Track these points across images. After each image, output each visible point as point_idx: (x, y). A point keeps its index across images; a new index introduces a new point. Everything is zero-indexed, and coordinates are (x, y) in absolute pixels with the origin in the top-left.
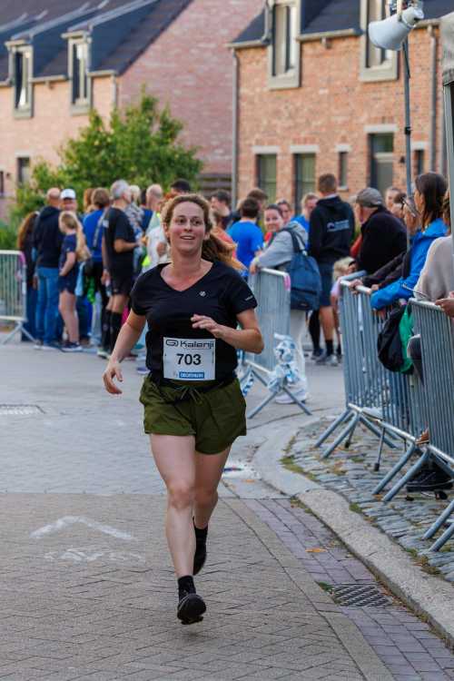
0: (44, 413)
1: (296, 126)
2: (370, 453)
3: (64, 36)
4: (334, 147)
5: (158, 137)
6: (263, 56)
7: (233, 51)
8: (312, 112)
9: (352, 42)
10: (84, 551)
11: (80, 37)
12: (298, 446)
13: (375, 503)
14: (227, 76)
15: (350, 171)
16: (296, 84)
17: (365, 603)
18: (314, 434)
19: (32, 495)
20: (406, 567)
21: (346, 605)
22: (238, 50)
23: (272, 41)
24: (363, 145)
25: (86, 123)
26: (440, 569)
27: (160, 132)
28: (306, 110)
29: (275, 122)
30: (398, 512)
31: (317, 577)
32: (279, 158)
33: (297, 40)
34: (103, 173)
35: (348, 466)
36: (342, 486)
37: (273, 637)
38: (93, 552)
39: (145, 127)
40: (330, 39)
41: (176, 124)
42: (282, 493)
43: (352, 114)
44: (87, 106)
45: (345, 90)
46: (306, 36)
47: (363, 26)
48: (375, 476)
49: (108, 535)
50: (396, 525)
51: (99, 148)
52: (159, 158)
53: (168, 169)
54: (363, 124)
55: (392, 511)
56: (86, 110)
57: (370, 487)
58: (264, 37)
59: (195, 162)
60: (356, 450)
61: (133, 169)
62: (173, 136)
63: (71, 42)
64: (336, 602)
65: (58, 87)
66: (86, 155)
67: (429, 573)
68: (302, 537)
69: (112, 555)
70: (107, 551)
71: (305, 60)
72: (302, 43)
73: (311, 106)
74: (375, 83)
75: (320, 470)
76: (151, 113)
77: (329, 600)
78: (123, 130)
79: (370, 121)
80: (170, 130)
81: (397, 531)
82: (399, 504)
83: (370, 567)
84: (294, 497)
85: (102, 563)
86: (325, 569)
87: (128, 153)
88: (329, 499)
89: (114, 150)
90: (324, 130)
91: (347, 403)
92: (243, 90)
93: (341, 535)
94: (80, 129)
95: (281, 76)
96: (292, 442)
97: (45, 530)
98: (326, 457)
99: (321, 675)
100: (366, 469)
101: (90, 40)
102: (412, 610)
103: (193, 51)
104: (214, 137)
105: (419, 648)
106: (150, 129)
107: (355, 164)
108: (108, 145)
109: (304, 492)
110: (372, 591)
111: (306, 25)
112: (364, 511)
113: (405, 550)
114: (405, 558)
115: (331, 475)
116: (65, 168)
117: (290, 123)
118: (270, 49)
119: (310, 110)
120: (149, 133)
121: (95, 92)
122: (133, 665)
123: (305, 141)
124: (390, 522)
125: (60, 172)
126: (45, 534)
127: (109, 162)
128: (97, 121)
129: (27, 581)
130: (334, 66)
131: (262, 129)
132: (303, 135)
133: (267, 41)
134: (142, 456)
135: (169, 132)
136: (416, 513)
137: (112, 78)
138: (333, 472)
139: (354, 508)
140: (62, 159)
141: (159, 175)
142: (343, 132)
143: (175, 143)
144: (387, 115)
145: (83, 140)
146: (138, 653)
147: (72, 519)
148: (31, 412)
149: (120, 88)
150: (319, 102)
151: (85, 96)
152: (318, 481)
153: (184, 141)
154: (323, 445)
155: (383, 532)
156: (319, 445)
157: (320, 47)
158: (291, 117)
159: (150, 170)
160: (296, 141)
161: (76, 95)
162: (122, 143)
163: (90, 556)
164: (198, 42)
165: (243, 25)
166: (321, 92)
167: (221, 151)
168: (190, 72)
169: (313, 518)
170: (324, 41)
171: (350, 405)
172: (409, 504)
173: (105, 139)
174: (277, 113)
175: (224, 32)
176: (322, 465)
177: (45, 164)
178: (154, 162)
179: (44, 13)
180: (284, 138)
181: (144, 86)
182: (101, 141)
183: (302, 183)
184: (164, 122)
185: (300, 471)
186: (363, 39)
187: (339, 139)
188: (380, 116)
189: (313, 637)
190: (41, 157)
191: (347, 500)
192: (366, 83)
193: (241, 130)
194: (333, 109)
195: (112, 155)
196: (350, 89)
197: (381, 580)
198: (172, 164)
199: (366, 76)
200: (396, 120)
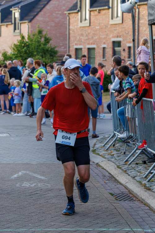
0: (11, 135)
1: (88, 39)
2: (122, 148)
3: (11, 9)
4: (101, 46)
5: (44, 43)
6: (77, 16)
7: (67, 14)
8: (94, 34)
9: (107, 11)
10: (30, 183)
11: (16, 10)
12: (97, 146)
13: (125, 165)
14: (65, 22)
15: (107, 53)
16: (88, 25)
17: (126, 200)
18: (102, 142)
19: (9, 164)
20: (139, 187)
21: (120, 201)
22: (69, 14)
23: (80, 10)
24: (111, 45)
25: (19, 38)
26: (151, 188)
27: (44, 41)
28: (92, 34)
29: (81, 37)
30: (133, 168)
31: (108, 191)
32: (83, 50)
33: (89, 10)
34: (25, 55)
35: (114, 153)
36: (114, 160)
37: (97, 212)
38: (32, 184)
39: (39, 40)
40: (100, 10)
41: (49, 38)
42: (93, 162)
43: (107, 35)
44: (19, 32)
45: (104, 27)
46: (91, 9)
47: (111, 5)
48: (124, 156)
49: (37, 177)
50: (133, 173)
51: (24, 47)
52: (44, 50)
53: (47, 53)
54: (111, 38)
55: (131, 168)
56: (19, 34)
57: (122, 160)
58: (78, 10)
59: (56, 51)
60: (117, 147)
61: (35, 53)
62: (48, 42)
63: (13, 12)
64: (116, 199)
65: (9, 26)
66: (20, 49)
67: (147, 189)
68: (102, 177)
69: (39, 184)
70: (37, 183)
71: (91, 17)
72: (90, 11)
73: (93, 32)
74: (115, 24)
75: (105, 154)
76: (41, 35)
77: (114, 199)
78: (32, 41)
79: (113, 37)
80: (47, 40)
81: (134, 175)
82: (134, 166)
83: (126, 188)
84: (97, 164)
85: (36, 187)
86: (111, 188)
87: (33, 48)
88: (110, 164)
89: (29, 47)
90: (98, 40)
91: (113, 132)
92: (71, 27)
93: (115, 176)
94: (17, 40)
95: (83, 22)
96: (95, 145)
97: (16, 176)
98: (107, 150)
99: (115, 226)
100: (121, 154)
101: (20, 11)
102: (142, 202)
103: (54, 14)
104: (61, 43)
105: (146, 215)
106: (40, 40)
107: (108, 51)
108: (27, 45)
109: (101, 161)
110: (128, 196)
111: (92, 5)
112: (122, 168)
113: (137, 181)
114: (138, 184)
115: (109, 156)
116: (13, 53)
117: (87, 38)
118: (80, 13)
119: (93, 34)
120: (41, 41)
121: (21, 28)
122: (51, 223)
123: (92, 44)
124: (131, 172)
125: (11, 55)
126: (16, 178)
127: (27, 51)
128: (23, 37)
129: (11, 194)
130: (101, 19)
131: (77, 40)
132: (91, 42)
133: (79, 11)
134: (45, 150)
135: (47, 41)
136: (139, 169)
137: (27, 23)
138: (110, 155)
139: (118, 167)
140: (12, 50)
141: (44, 56)
142: (104, 41)
143: (49, 45)
144: (119, 35)
145: (18, 44)
146: (52, 219)
147: (24, 172)
148: (6, 135)
149: (30, 26)
150: (96, 31)
151: (18, 29)
152: (105, 158)
153: (52, 44)
154: (106, 146)
155: (129, 175)
156: (104, 146)
157: (96, 13)
158: (87, 36)
159: (41, 54)
160: (88, 44)
161: (15, 29)
162: (31, 45)
163: (31, 185)
164: (55, 11)
165: (71, 5)
166: (97, 27)
167: (63, 47)
168: (53, 21)
169: (105, 171)
170: (97, 11)
171: (115, 132)
172: (137, 165)
173: (26, 44)
174: (82, 35)
175: (64, 8)
176: (106, 152)
177: (6, 52)
178: (42, 51)
179: (4, 2)
180: (84, 43)
181: (38, 26)
182: (24, 44)
183: (91, 58)
184: (45, 38)
185: (98, 154)
186: (110, 10)
187: (103, 43)
188: (116, 35)
189: (110, 212)
190: (5, 50)
191: (116, 164)
192: (111, 25)
193: (70, 40)
194: (101, 33)
195: (28, 49)
196: (106, 27)
197: (130, 192)
198: (48, 52)
199: (111, 22)
200: (122, 37)
